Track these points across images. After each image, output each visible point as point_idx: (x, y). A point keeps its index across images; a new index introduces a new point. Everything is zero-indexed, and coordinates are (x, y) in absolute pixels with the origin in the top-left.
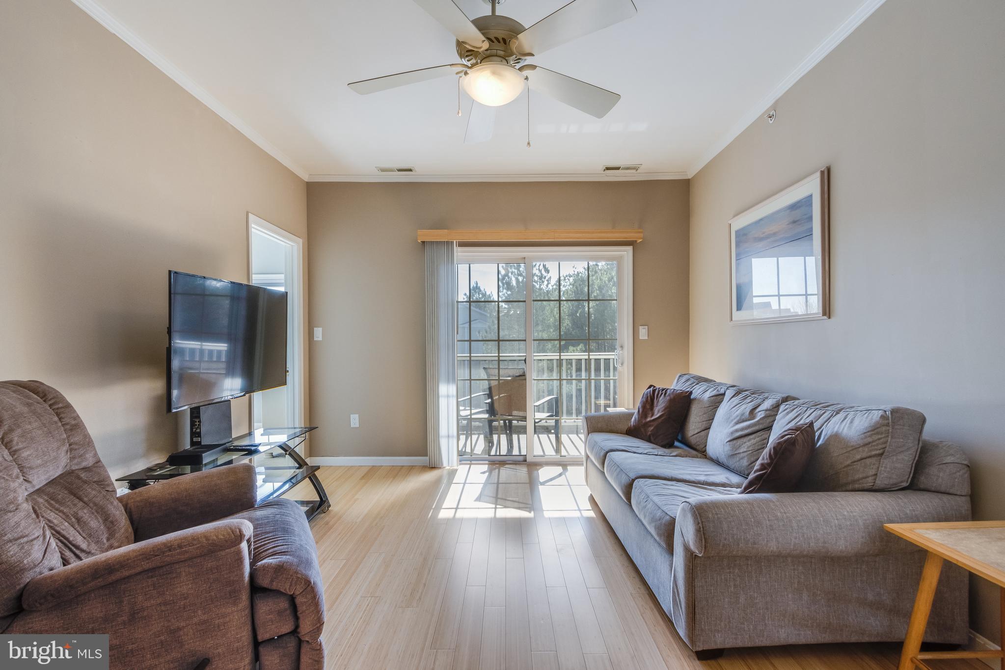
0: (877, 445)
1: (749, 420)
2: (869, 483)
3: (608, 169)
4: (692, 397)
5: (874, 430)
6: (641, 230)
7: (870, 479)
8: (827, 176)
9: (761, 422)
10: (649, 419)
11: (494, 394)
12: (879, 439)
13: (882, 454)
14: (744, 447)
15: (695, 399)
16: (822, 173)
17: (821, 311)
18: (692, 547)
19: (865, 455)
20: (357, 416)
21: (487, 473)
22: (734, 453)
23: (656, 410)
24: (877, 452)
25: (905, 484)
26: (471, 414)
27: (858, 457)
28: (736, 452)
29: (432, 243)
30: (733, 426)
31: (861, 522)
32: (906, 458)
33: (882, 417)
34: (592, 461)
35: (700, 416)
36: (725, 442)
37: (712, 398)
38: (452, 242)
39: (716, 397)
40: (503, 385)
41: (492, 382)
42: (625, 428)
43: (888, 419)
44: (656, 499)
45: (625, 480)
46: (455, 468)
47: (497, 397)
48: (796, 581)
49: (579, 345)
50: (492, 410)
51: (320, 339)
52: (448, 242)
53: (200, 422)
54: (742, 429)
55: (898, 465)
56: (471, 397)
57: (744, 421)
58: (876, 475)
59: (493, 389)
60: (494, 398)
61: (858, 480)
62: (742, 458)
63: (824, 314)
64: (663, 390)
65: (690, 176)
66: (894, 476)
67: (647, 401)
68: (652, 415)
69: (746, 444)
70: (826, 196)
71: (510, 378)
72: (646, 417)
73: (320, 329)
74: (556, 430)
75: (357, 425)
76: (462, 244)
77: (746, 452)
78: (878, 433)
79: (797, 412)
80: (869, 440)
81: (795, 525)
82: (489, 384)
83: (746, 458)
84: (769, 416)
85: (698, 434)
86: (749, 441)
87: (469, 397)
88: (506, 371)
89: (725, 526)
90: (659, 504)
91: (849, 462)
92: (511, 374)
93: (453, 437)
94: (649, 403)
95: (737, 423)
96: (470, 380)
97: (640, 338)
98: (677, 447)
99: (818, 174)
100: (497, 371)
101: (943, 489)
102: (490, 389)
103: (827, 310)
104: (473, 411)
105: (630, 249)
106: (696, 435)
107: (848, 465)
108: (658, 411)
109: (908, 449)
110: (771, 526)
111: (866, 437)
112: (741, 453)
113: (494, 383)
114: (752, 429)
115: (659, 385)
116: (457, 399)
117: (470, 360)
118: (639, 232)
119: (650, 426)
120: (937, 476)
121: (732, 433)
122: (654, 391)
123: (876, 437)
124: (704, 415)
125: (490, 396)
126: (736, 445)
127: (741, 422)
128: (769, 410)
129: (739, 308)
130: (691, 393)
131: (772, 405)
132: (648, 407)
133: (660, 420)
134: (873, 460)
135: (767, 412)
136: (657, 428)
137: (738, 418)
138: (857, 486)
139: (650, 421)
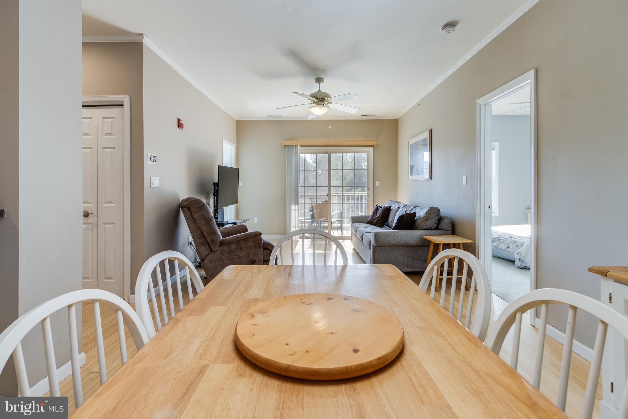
0: (427, 217)
2: (424, 228)
3: (362, 115)
4: (391, 209)
5: (427, 213)
6: (377, 141)
7: (424, 226)
8: (431, 132)
10: (375, 217)
11: (314, 210)
13: (428, 219)
16: (429, 131)
17: (429, 177)
18: (374, 245)
20: (257, 218)
21: (311, 242)
23: (378, 213)
24: (426, 219)
25: (434, 228)
26: (304, 220)
27: (423, 220)
29: (289, 146)
31: (418, 236)
32: (434, 220)
33: (429, 209)
34: (353, 233)
35: (393, 215)
38: (297, 146)
39: (398, 208)
40: (318, 206)
41: (313, 204)
42: (367, 221)
43: (431, 210)
44: (368, 236)
45: (362, 234)
46: (298, 240)
47: (315, 211)
48: (403, 254)
49: (358, 189)
50: (313, 217)
51: (242, 186)
52: (296, 146)
53: (218, 214)
55: (432, 222)
56: (304, 212)
58: (426, 225)
59: (313, 207)
60: (314, 212)
63: (430, 179)
64: (381, 206)
65: (398, 118)
66: (430, 225)
67: (375, 210)
68: (376, 216)
70: (430, 139)
71: (321, 203)
72: (374, 216)
73: (242, 182)
74: (341, 228)
75: (257, 222)
76: (301, 146)
81: (400, 236)
82: (312, 205)
87: (304, 211)
88: (319, 200)
89: (381, 237)
90: (369, 237)
91: (420, 222)
92: (322, 201)
93: (297, 227)
94: (376, 211)
96: (304, 203)
97: (377, 186)
98: (384, 227)
99: (428, 131)
100: (315, 200)
101: (444, 229)
102: (312, 207)
103: (431, 178)
104: (305, 218)
105: (372, 148)
106: (391, 222)
108: (379, 214)
109: (434, 218)
110: (393, 237)
111: (424, 215)
113: (314, 205)
115: (380, 205)
116: (299, 212)
117: (304, 196)
118: (376, 142)
119: (376, 219)
120: (443, 225)
122: (378, 207)
123: (426, 215)
125: (312, 211)
129: (411, 175)
130: (390, 207)
132: (375, 213)
133: (379, 217)
134: (425, 221)
136: (378, 220)
138: (421, 228)
139: (375, 218)
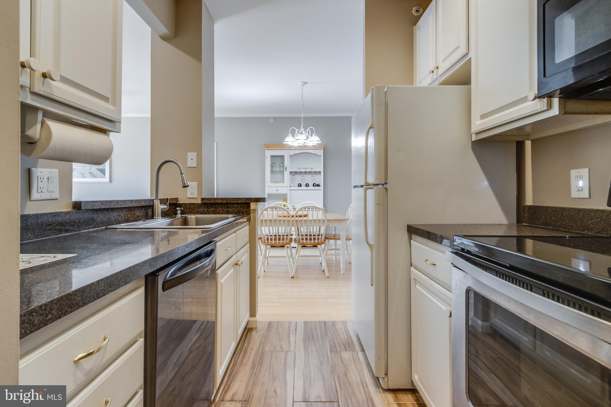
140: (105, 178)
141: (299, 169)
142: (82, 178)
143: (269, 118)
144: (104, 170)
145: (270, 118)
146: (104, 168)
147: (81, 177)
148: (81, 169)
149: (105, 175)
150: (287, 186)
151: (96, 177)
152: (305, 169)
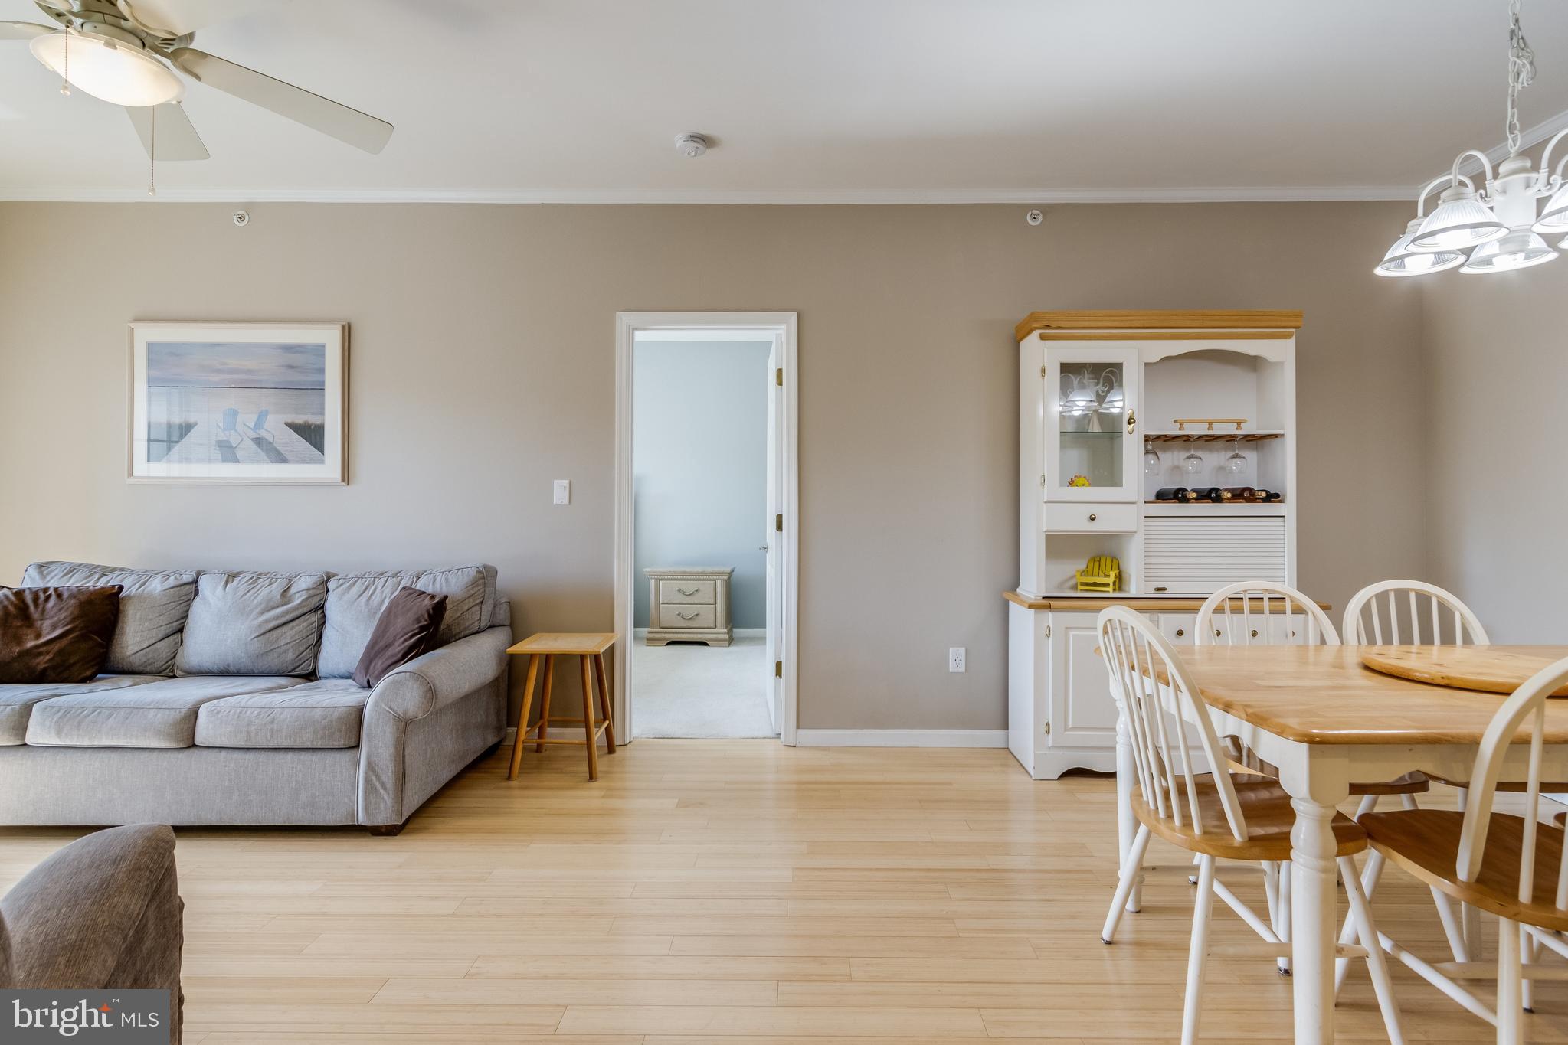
0: (479, 595)
1: (282, 605)
5: (475, 584)
7: (477, 624)
9: (304, 604)
12: (479, 590)
13: (482, 602)
14: (285, 638)
15: (129, 597)
19: (471, 605)
22: (269, 649)
23: (44, 625)
24: (478, 601)
25: (490, 624)
27: (466, 608)
28: (272, 648)
30: (255, 619)
32: (492, 602)
33: (478, 572)
35: (151, 620)
36: (249, 639)
37: (172, 590)
39: (179, 588)
43: (483, 573)
54: (277, 617)
55: (490, 608)
57: (273, 608)
58: (480, 619)
61: (468, 627)
62: (285, 652)
63: (343, 480)
64: (44, 590)
66: (487, 618)
67: (7, 613)
68: (39, 636)
69: (288, 634)
72: (21, 642)
77: (289, 643)
78: (477, 586)
79: (363, 584)
80: (472, 592)
83: (291, 650)
84: (315, 595)
85: (150, 648)
86: (291, 629)
91: (459, 614)
94: (14, 616)
95: (262, 613)
98: (103, 678)
101: (502, 622)
106: (148, 649)
107: (459, 617)
111: (468, 591)
112: (281, 646)
114: (291, 615)
120: (500, 612)
121: (260, 626)
122: (19, 595)
123: (475, 590)
124: (161, 617)
126: (271, 639)
127: (269, 610)
128: (313, 589)
130: (121, 588)
131: (314, 583)
132: (17, 623)
134: (476, 608)
135: (311, 592)
137: (262, 606)
138: (468, 632)
140: (322, 462)
141: (1181, 424)
142: (224, 461)
143: (1024, 208)
144: (320, 429)
145: (1030, 207)
146: (318, 422)
147: (220, 458)
148: (221, 425)
149: (322, 452)
150: (1134, 499)
151: (284, 460)
152: (1207, 425)
